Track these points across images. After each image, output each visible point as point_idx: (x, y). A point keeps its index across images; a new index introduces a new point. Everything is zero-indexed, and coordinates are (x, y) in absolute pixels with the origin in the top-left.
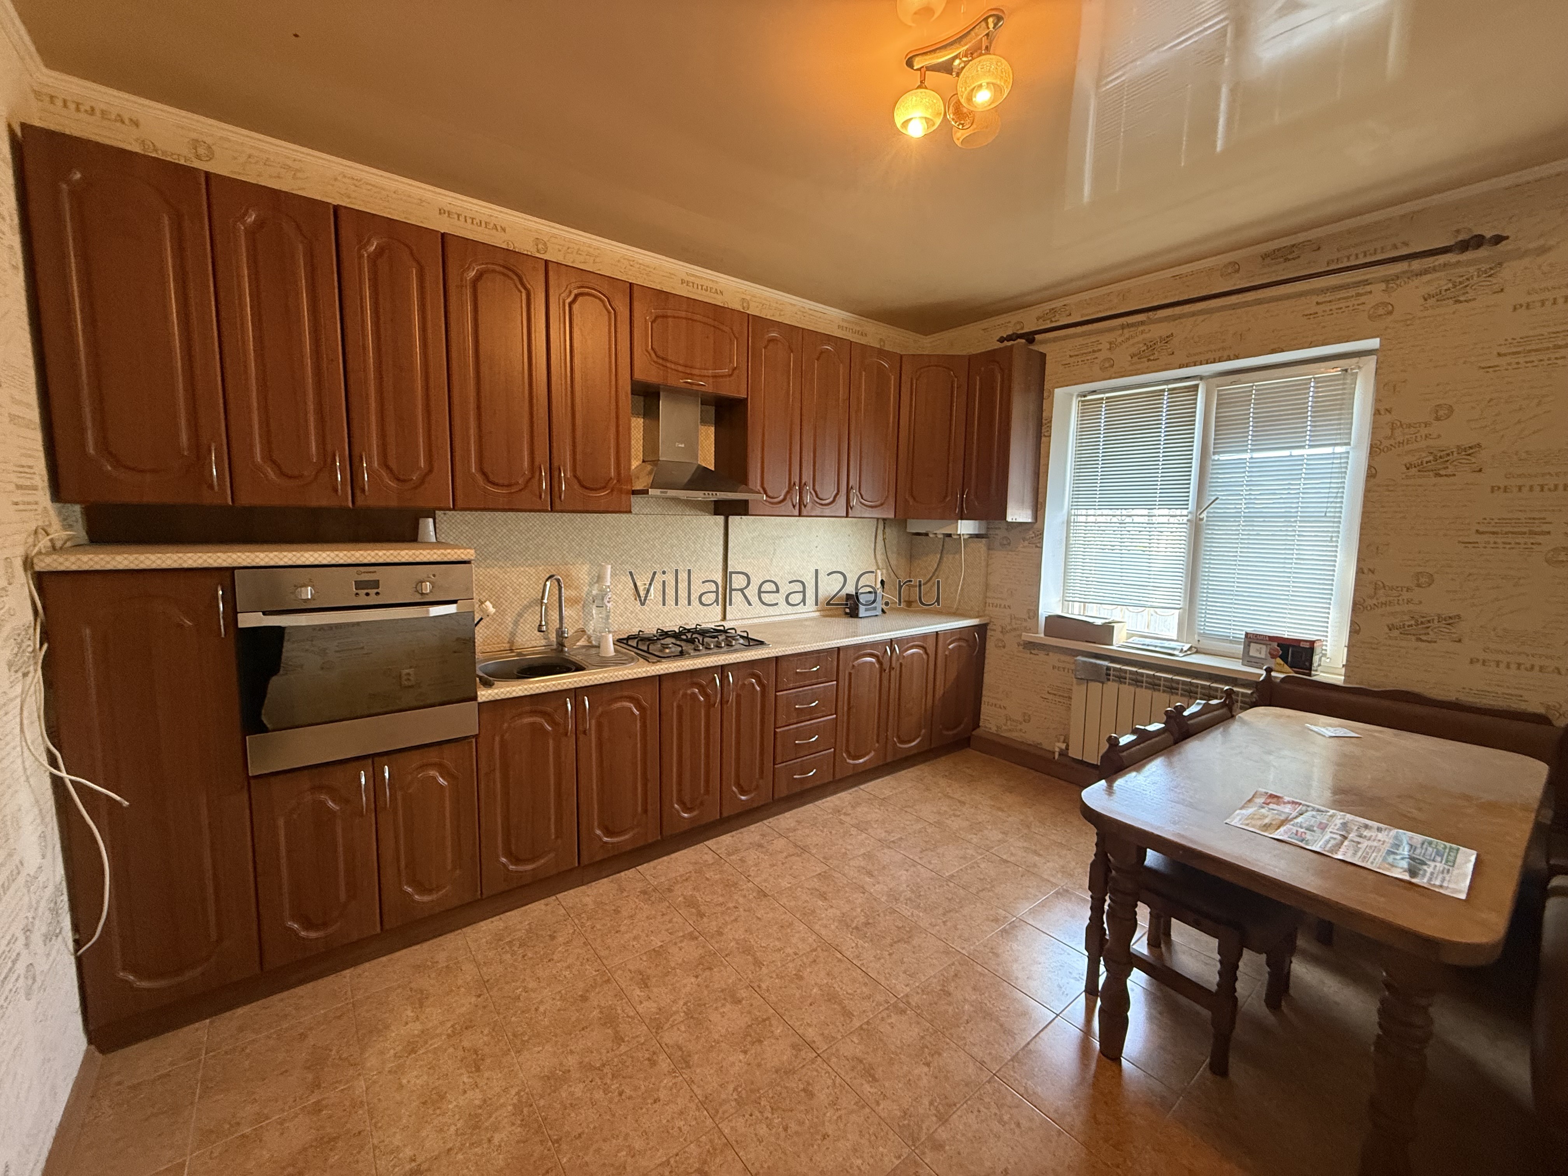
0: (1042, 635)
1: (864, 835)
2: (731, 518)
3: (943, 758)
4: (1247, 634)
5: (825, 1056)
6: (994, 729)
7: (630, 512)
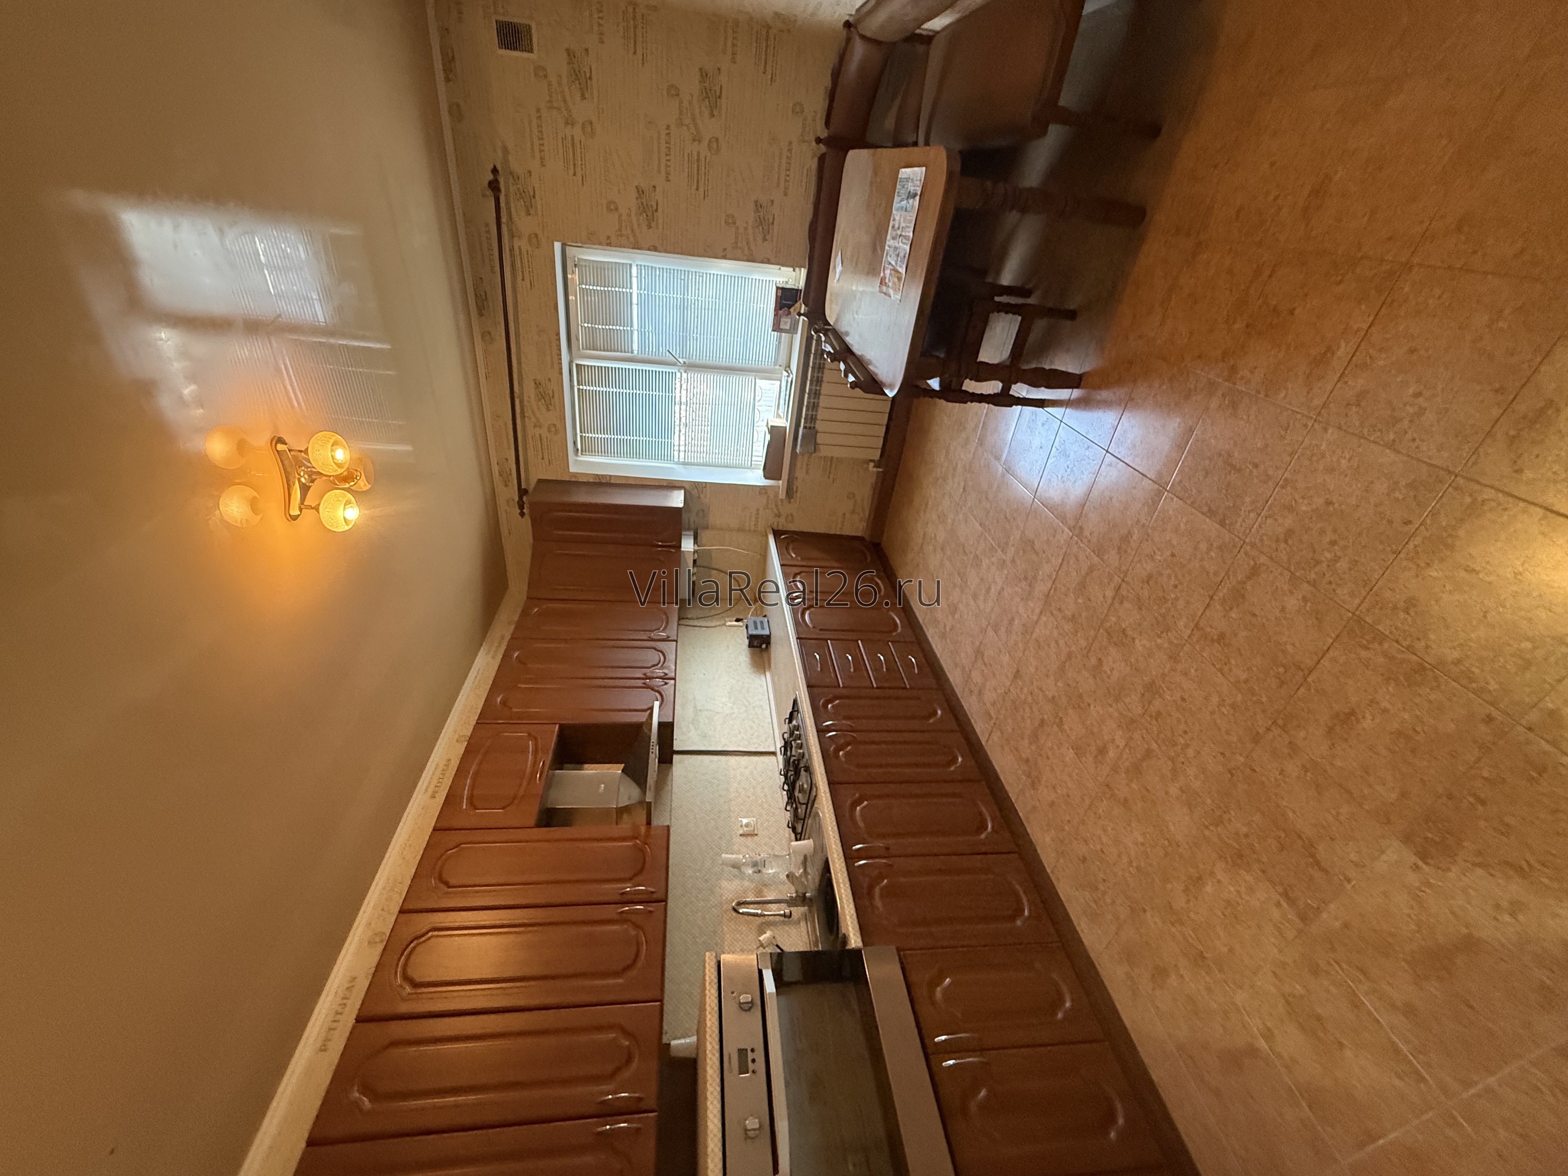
0: (781, 482)
1: (960, 605)
2: (676, 748)
3: (891, 562)
4: (773, 330)
5: (1122, 576)
6: (865, 524)
7: (668, 827)
